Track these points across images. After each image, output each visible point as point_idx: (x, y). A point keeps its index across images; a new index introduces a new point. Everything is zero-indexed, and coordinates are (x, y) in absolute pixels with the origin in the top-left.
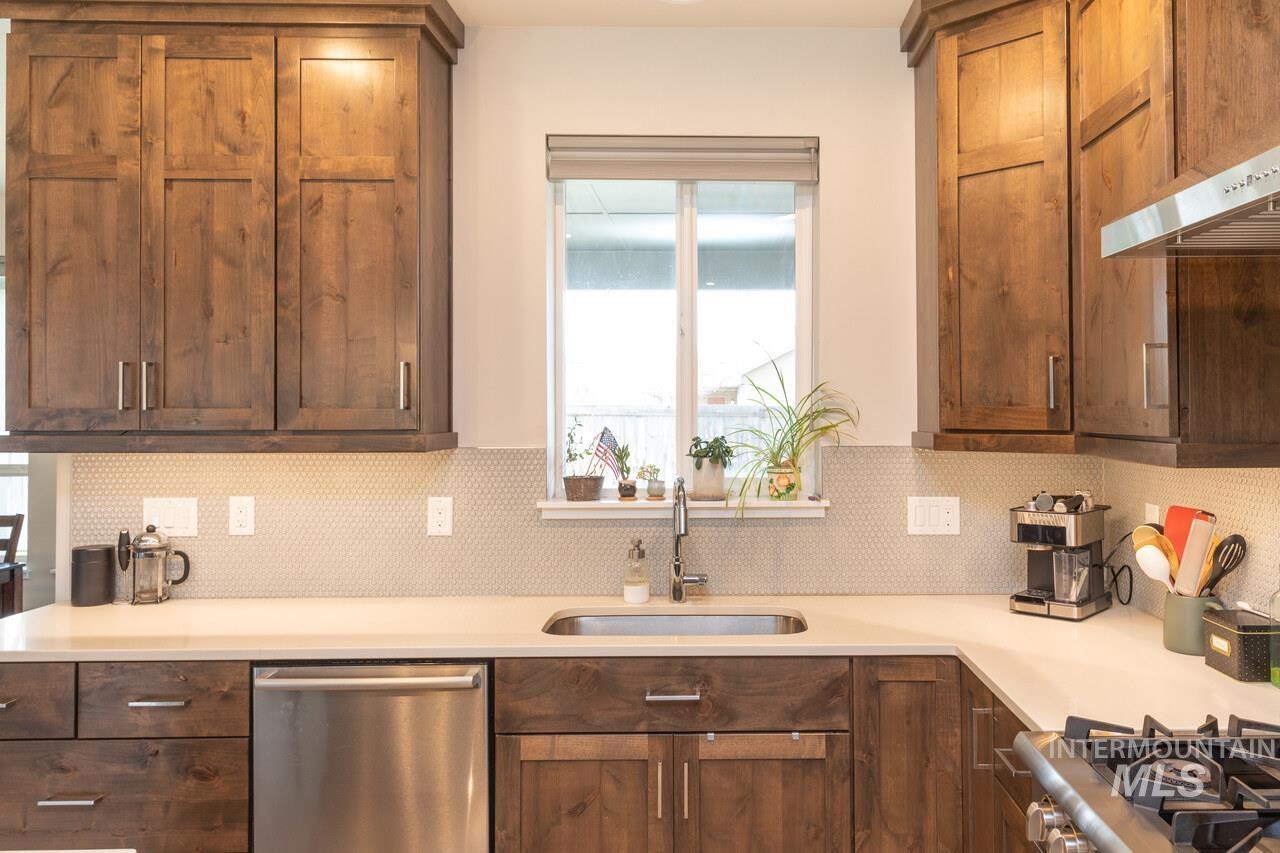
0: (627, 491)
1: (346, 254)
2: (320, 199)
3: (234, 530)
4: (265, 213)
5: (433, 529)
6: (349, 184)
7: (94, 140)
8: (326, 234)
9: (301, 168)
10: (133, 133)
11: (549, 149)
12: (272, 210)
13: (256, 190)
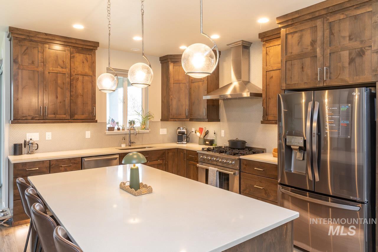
0: (119, 129)
1: (83, 88)
2: (78, 78)
3: (47, 139)
4: (68, 80)
5: (87, 137)
6: (84, 76)
7: (33, 63)
8: (79, 85)
9: (75, 72)
10: (42, 62)
11: (107, 70)
12: (70, 79)
13: (67, 75)
